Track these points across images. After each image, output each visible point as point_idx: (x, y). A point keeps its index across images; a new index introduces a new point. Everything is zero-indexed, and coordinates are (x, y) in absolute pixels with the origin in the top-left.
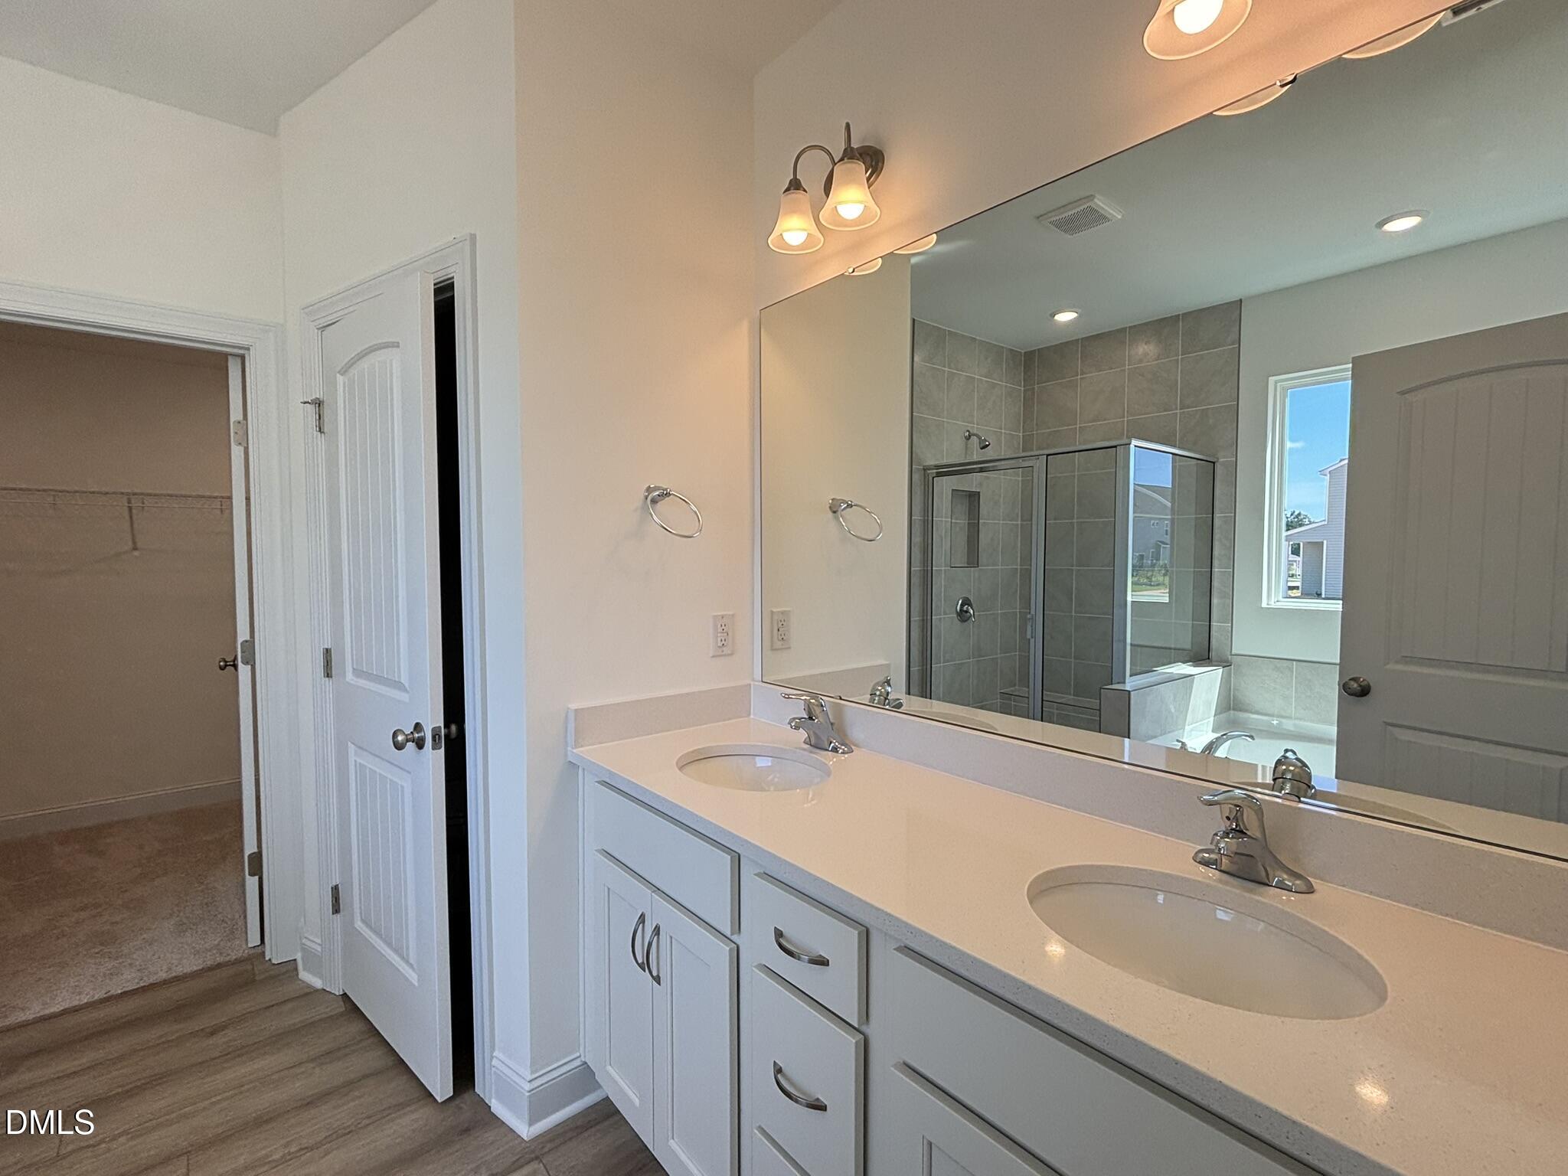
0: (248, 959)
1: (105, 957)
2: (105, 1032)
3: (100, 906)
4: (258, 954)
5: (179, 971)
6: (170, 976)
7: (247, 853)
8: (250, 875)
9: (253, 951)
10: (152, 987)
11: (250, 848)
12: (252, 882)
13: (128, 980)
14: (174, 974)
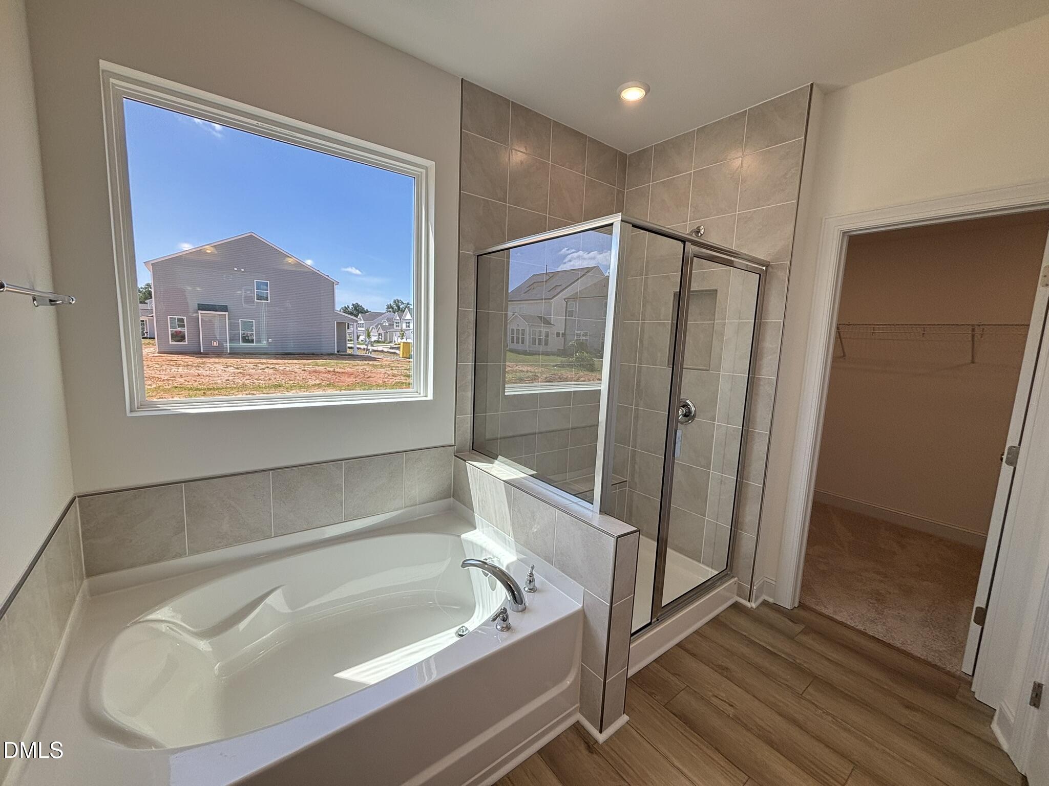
0: (959, 679)
1: (873, 609)
2: (857, 653)
3: (886, 577)
4: (967, 680)
5: (909, 648)
6: (903, 648)
7: (977, 605)
8: (975, 621)
9: (963, 676)
10: (889, 645)
11: (980, 602)
12: (974, 628)
13: (877, 630)
14: (904, 649)
